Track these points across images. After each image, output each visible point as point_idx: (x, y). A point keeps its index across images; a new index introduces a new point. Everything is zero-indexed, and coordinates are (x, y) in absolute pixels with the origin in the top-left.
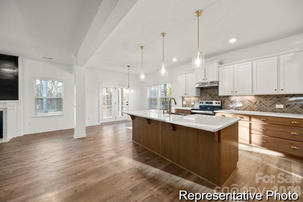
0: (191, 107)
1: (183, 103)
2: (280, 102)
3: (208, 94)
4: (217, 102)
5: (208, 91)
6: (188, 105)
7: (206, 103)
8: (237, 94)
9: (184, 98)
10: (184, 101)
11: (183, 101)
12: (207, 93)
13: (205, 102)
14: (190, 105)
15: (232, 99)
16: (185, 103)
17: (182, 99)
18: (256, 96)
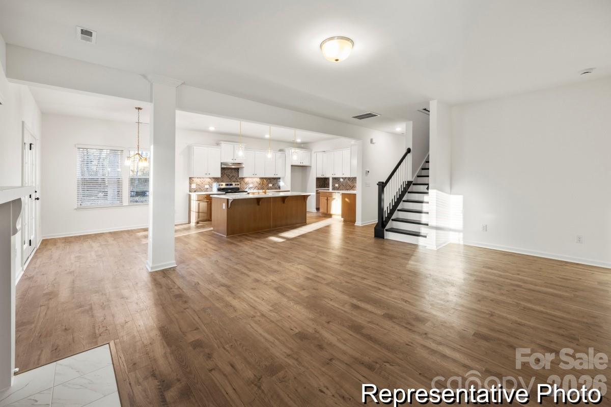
0: (205, 191)
1: (190, 187)
2: (270, 182)
3: (225, 175)
4: (237, 183)
5: (226, 172)
6: (200, 189)
7: (227, 185)
8: (256, 176)
9: (193, 179)
10: (193, 183)
11: (190, 184)
12: (225, 173)
13: (224, 184)
14: (202, 189)
15: (246, 180)
16: (194, 186)
17: (190, 181)
18: (260, 178)
